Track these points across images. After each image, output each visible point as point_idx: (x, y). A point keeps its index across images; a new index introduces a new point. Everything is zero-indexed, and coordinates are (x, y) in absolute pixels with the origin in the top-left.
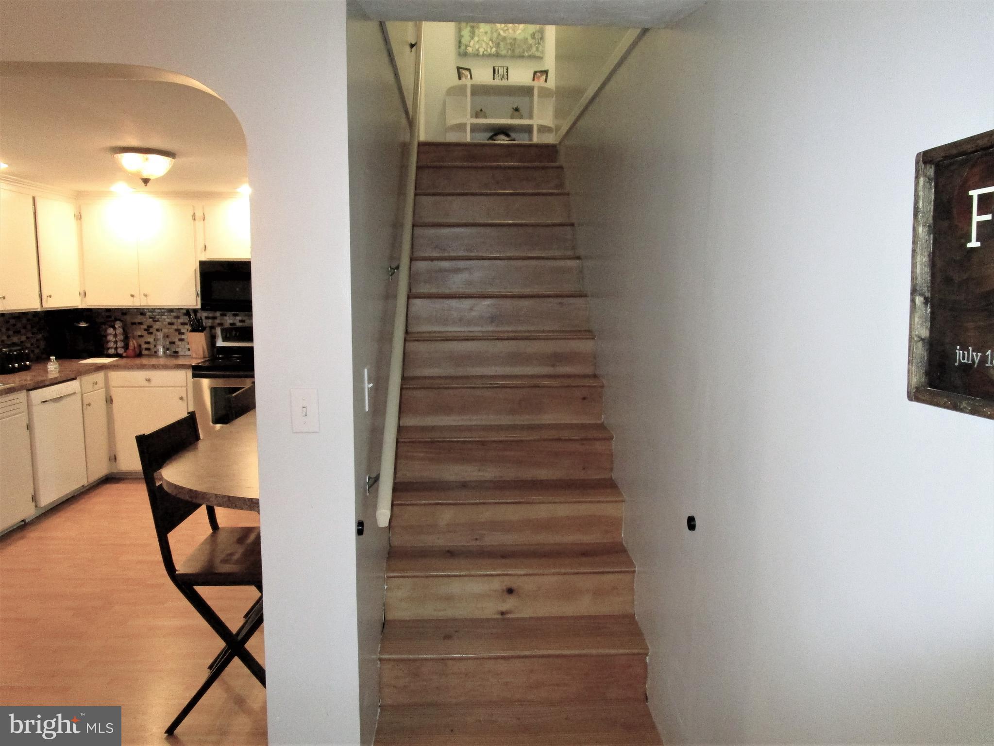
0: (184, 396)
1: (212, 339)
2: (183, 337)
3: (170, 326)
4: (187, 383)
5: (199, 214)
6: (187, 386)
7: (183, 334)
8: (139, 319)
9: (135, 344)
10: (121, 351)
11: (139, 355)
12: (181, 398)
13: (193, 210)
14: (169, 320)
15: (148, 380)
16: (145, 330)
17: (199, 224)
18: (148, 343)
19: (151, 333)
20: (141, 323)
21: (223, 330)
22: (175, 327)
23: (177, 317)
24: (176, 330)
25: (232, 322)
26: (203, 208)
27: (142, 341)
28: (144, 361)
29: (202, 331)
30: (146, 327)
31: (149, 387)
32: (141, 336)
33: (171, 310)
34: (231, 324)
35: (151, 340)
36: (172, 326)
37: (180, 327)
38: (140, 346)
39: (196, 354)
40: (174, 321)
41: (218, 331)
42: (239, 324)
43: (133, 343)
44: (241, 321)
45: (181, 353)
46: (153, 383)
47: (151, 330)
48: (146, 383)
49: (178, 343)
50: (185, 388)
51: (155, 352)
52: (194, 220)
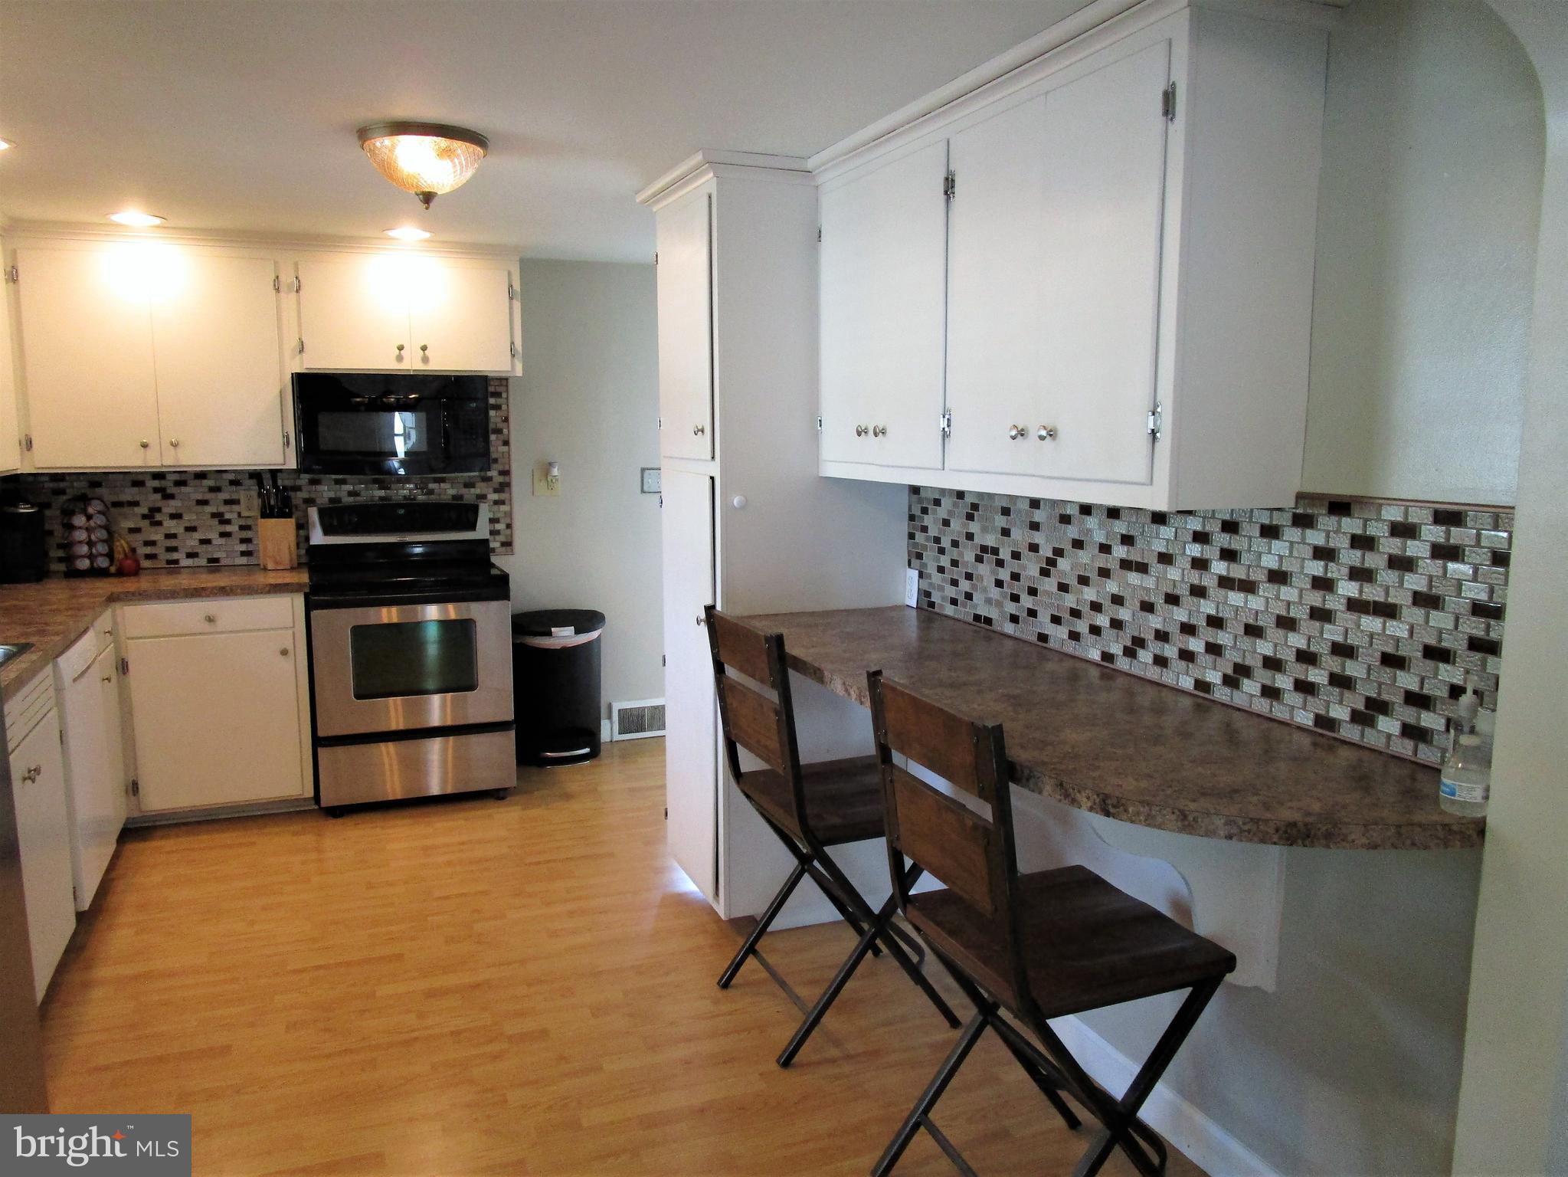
0: (290, 647)
1: (302, 526)
2: (228, 528)
3: (200, 508)
4: (294, 622)
5: (287, 278)
6: (294, 627)
7: (228, 522)
8: (129, 494)
9: (125, 545)
10: (102, 562)
11: (136, 572)
12: (284, 652)
13: (275, 271)
14: (200, 497)
15: (210, 620)
16: (144, 517)
17: (289, 300)
18: (153, 543)
19: (160, 523)
20: (136, 504)
21: (322, 513)
22: (209, 509)
23: (216, 489)
24: (214, 515)
25: (332, 495)
26: (297, 269)
27: (137, 540)
29: (289, 516)
30: (146, 511)
31: (211, 633)
32: (133, 531)
33: (201, 475)
34: (331, 500)
35: (157, 535)
36: (206, 507)
37: (223, 509)
38: (134, 550)
40: (209, 496)
41: (313, 514)
42: (347, 500)
43: (121, 545)
44: (351, 494)
45: (222, 563)
46: (222, 624)
47: (158, 517)
48: (213, 627)
49: (218, 541)
50: (290, 632)
51: (169, 562)
52: (278, 290)
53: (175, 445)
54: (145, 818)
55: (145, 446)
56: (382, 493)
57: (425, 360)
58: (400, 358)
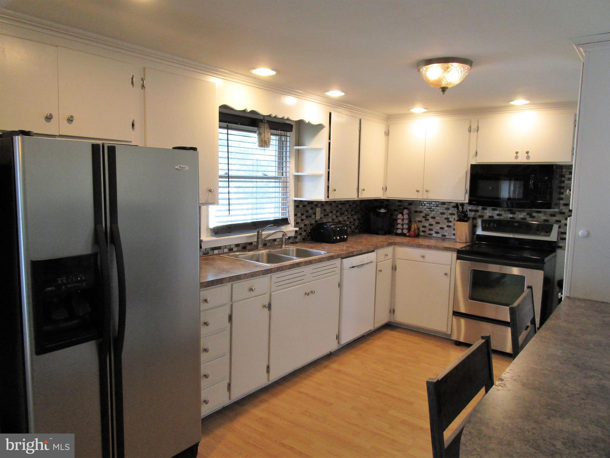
0: (448, 272)
1: (474, 227)
2: (450, 224)
3: (441, 215)
4: (451, 263)
5: (474, 127)
6: (451, 265)
7: (450, 222)
8: (420, 208)
9: (416, 227)
10: (405, 231)
11: (417, 236)
12: (446, 274)
13: (470, 124)
14: (442, 211)
15: (423, 257)
16: (424, 217)
17: (474, 135)
18: (424, 227)
19: (428, 220)
20: (421, 212)
21: (483, 221)
22: (445, 216)
23: (448, 209)
24: (446, 219)
25: (490, 215)
26: (478, 122)
27: (420, 225)
28: (421, 241)
29: (466, 221)
30: (424, 215)
31: (422, 262)
32: (420, 221)
33: (443, 203)
34: (490, 217)
35: (427, 224)
36: (444, 215)
37: (449, 216)
38: (419, 229)
39: (460, 239)
40: (445, 211)
41: (479, 222)
42: (496, 217)
43: (414, 226)
44: (498, 215)
45: (447, 237)
46: (426, 260)
47: (428, 217)
48: (422, 259)
49: (446, 228)
50: (450, 267)
51: (429, 234)
52: (470, 131)
53: (427, 191)
54: (395, 323)
55: (418, 191)
56: (511, 216)
57: (528, 157)
58: (516, 157)
